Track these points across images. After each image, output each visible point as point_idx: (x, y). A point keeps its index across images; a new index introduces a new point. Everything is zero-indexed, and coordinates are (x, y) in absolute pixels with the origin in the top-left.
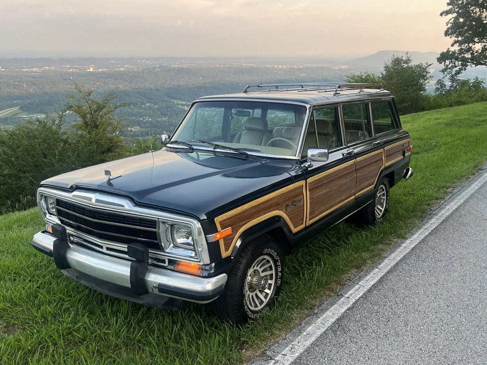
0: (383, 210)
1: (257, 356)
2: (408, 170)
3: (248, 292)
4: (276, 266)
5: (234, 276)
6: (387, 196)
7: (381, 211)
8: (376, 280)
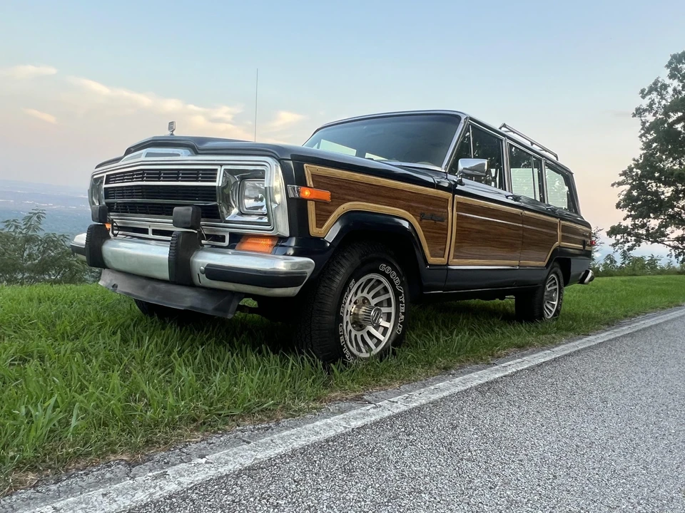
0: (554, 310)
1: (347, 399)
2: (587, 272)
3: (350, 327)
4: (398, 302)
5: (327, 281)
6: (560, 293)
7: (551, 311)
8: (548, 359)
